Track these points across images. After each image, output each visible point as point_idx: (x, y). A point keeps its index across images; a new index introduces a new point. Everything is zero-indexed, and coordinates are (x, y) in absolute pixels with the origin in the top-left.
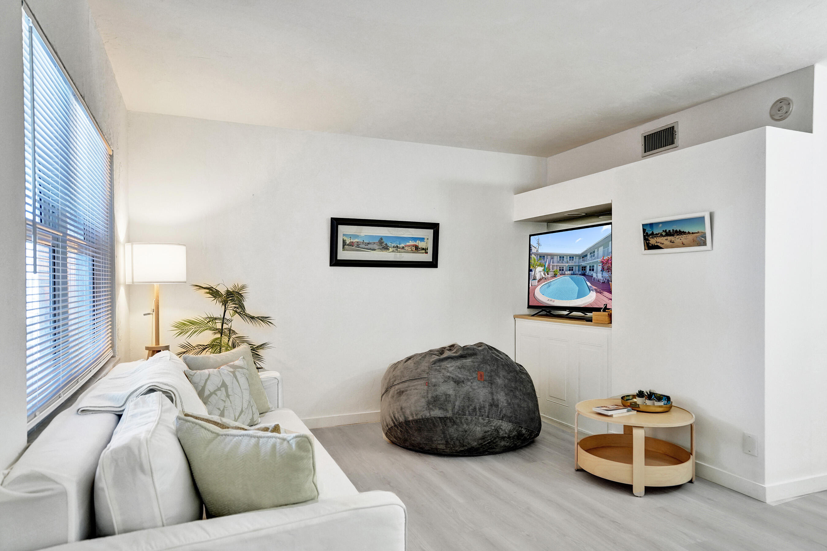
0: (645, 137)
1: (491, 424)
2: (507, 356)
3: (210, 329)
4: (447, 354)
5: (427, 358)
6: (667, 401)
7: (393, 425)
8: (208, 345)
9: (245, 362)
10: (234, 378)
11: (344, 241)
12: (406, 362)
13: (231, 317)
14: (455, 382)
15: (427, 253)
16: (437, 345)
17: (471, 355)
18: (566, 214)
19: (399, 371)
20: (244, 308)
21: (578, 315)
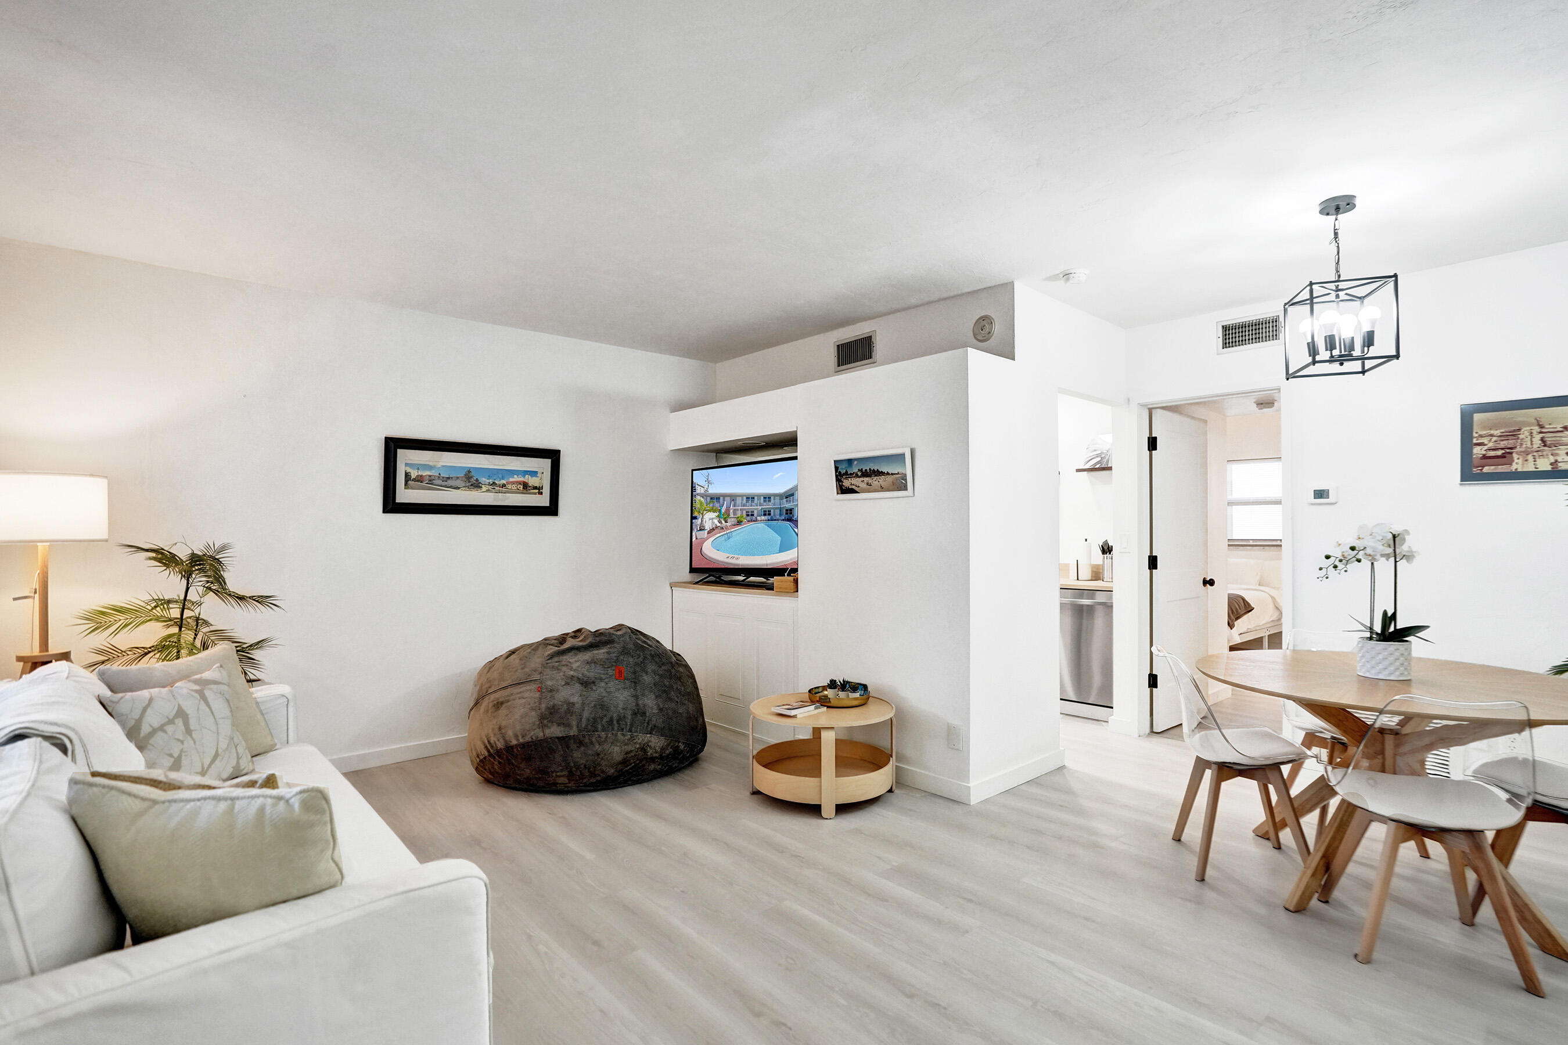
0: (838, 346)
1: (635, 741)
2: (658, 641)
3: (158, 619)
4: (570, 643)
5: (540, 651)
6: (864, 691)
7: (486, 754)
8: (153, 647)
9: (224, 673)
10: (202, 702)
11: (407, 475)
12: (507, 657)
13: (199, 598)
14: (582, 684)
15: (542, 493)
16: (556, 632)
17: (606, 643)
18: (740, 443)
19: (495, 672)
20: (225, 583)
21: (758, 581)
